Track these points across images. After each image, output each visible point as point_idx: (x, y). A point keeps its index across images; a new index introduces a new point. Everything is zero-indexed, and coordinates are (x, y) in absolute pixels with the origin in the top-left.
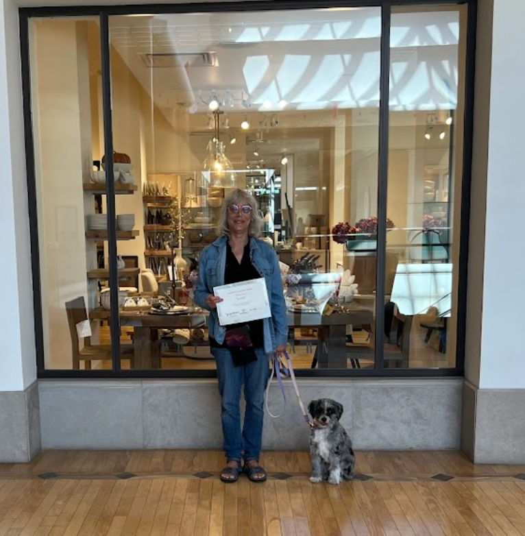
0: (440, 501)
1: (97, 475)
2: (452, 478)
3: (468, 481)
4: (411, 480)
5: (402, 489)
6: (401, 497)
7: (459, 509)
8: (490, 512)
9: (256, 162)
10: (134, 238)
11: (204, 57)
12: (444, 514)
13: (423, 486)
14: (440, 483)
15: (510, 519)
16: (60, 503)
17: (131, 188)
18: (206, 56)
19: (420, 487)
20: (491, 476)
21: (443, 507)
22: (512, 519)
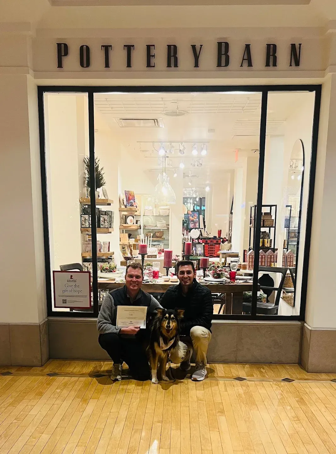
0: (285, 394)
1: (83, 375)
2: (294, 380)
3: (304, 382)
4: (269, 381)
5: (263, 386)
6: (262, 391)
7: (297, 399)
8: (315, 401)
9: (191, 189)
10: (111, 233)
11: (154, 121)
12: (287, 401)
13: (276, 385)
14: (287, 383)
15: (325, 405)
16: (58, 391)
17: (109, 202)
18: (156, 120)
19: (274, 385)
20: (317, 380)
21: (287, 398)
22: (327, 406)
